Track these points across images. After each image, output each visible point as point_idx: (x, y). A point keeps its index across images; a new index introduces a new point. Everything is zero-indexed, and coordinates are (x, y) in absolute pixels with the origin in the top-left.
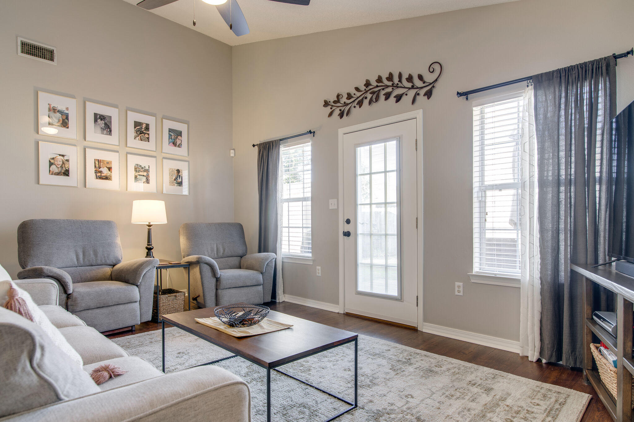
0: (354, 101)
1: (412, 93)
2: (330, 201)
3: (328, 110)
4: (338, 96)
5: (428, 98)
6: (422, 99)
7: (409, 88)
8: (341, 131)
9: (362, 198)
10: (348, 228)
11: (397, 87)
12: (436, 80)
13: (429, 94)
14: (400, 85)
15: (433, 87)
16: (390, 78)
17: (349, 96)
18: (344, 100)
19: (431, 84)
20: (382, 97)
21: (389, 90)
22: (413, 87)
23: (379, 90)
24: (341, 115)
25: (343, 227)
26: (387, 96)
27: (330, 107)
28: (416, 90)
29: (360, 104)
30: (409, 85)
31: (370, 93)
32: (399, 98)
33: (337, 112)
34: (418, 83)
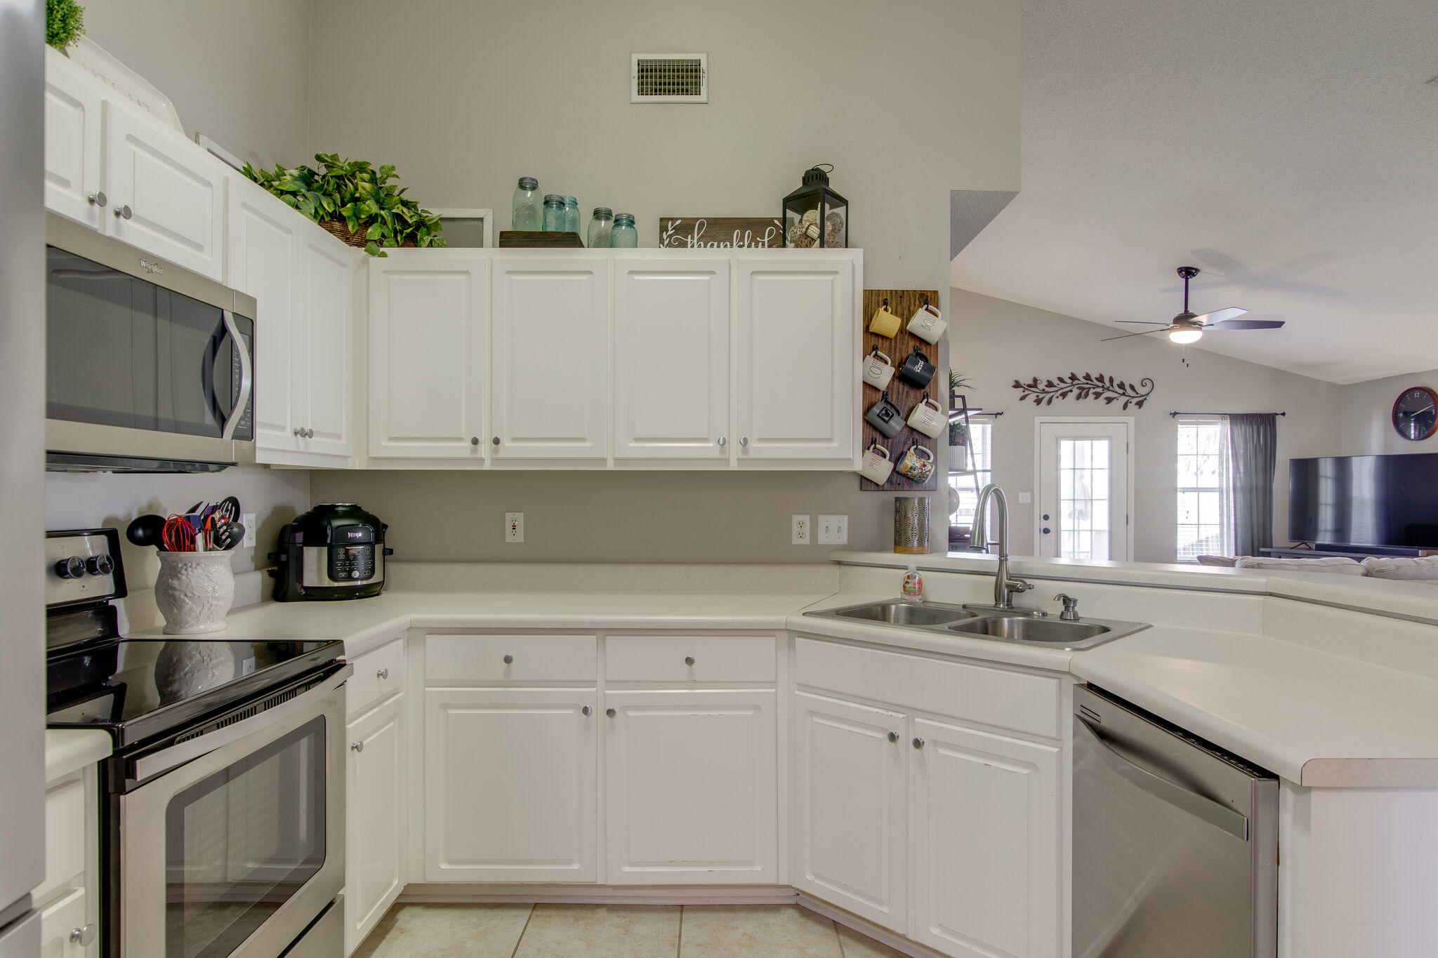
0: (1057, 391)
1: (1123, 399)
2: (1020, 494)
3: (1020, 392)
4: (1035, 380)
5: (1140, 408)
6: (1132, 407)
7: (1122, 395)
8: (1038, 419)
9: (1065, 492)
10: (1045, 524)
11: (1108, 389)
12: (1148, 394)
13: (1140, 404)
14: (1111, 388)
15: (1146, 399)
16: (1101, 379)
17: (1050, 384)
18: (1041, 386)
19: (1143, 396)
20: (1091, 396)
21: (1100, 390)
22: (1124, 394)
23: (1090, 388)
24: (1038, 401)
25: (1039, 524)
26: (1097, 395)
27: (1022, 389)
28: (1127, 398)
29: (1064, 395)
30: (1121, 391)
31: (1079, 388)
32: (1109, 400)
33: (1033, 397)
34: (1130, 392)
